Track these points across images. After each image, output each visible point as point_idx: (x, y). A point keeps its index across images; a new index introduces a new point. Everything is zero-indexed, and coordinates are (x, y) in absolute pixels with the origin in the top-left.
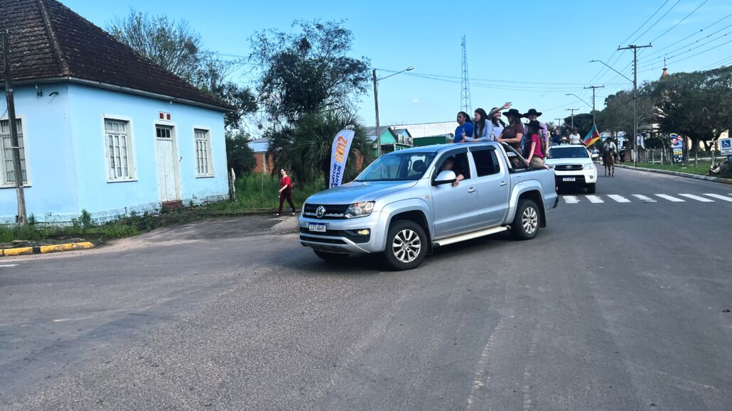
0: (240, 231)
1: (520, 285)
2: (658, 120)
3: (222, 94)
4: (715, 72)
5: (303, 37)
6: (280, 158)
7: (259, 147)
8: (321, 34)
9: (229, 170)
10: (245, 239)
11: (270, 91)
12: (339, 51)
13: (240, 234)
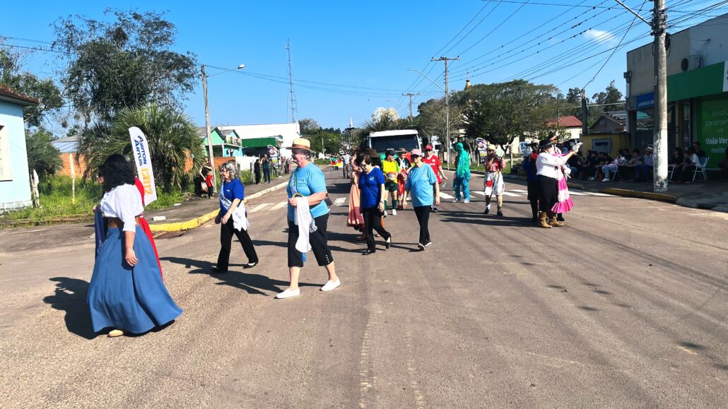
0: (52, 241)
1: (379, 281)
2: (464, 126)
3: (17, 86)
4: (507, 84)
5: (118, 26)
6: (94, 159)
7: (66, 147)
8: (138, 24)
9: (31, 173)
10: (58, 250)
11: (78, 84)
12: (161, 45)
13: (51, 244)
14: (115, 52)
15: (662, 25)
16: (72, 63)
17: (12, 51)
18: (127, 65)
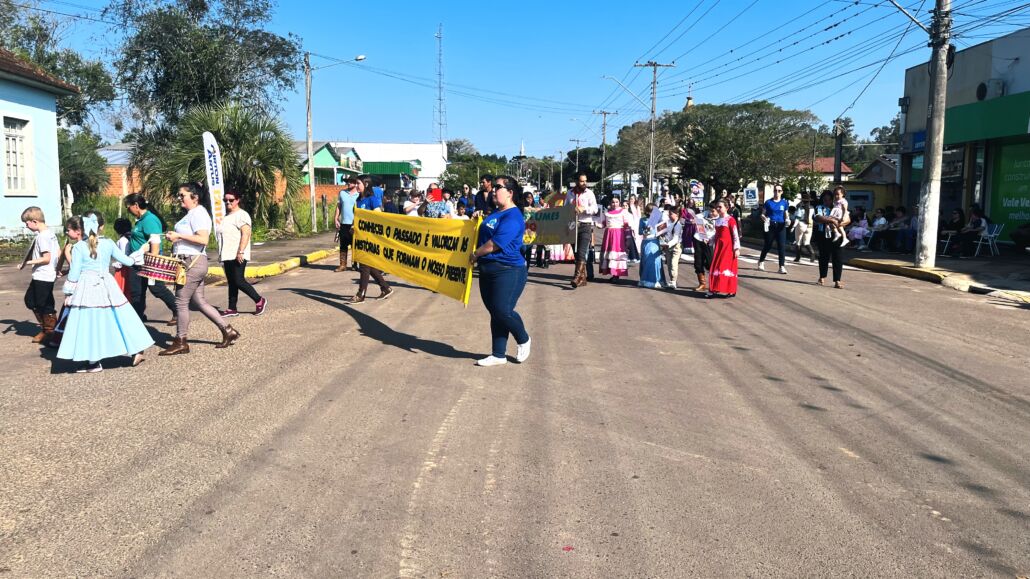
2: (678, 162)
7: (115, 155)
9: (63, 187)
12: (254, 21)
14: (189, 27)
15: (944, 32)
16: (129, 39)
17: (49, 19)
18: (205, 48)
